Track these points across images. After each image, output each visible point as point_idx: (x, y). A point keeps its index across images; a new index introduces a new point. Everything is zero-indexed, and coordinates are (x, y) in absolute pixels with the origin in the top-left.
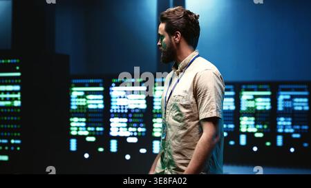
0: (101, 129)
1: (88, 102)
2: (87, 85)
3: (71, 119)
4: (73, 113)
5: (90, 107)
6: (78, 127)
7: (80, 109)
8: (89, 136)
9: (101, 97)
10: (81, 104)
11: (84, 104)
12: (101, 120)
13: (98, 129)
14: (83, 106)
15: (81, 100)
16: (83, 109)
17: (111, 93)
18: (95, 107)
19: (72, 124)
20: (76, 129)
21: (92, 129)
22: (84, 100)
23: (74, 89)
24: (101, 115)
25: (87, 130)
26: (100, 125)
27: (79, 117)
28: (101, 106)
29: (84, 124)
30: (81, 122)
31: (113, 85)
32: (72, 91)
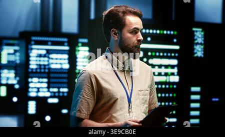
0: (66, 90)
1: (51, 61)
2: (50, 43)
3: (30, 80)
4: (32, 72)
5: (53, 66)
6: (38, 89)
7: (40, 68)
8: (51, 97)
9: (66, 56)
10: (42, 63)
11: (46, 63)
12: (65, 80)
13: (62, 90)
14: (45, 65)
15: (42, 59)
16: (45, 69)
17: (77, 53)
18: (58, 66)
19: (31, 85)
20: (36, 90)
21: (56, 90)
22: (46, 59)
23: (34, 47)
24: (65, 75)
25: (49, 91)
26: (65, 85)
27: (39, 78)
28: (66, 66)
29: (45, 85)
30: (42, 82)
31: (80, 45)
32: (32, 49)
